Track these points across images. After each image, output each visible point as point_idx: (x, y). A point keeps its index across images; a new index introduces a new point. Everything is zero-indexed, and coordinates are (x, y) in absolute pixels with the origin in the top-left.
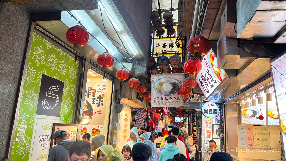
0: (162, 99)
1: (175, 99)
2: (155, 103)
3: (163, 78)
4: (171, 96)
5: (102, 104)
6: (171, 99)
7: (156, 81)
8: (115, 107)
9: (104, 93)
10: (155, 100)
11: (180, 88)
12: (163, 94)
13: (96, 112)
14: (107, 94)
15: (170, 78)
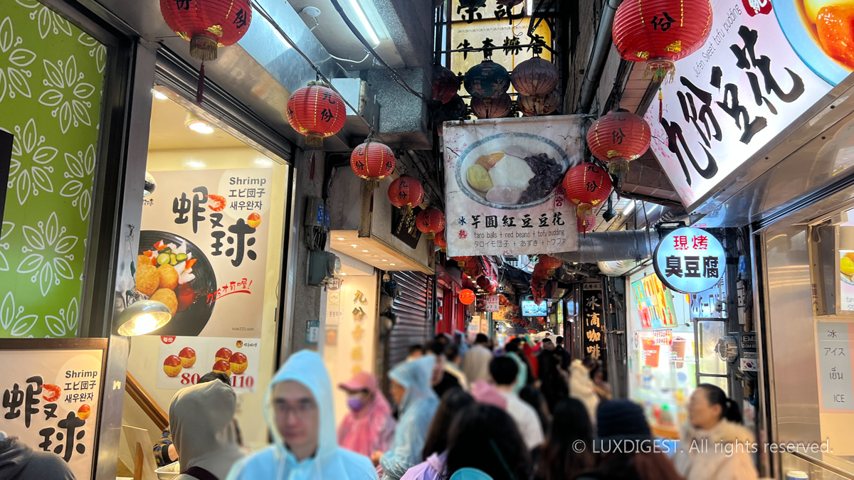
0: (491, 222)
1: (543, 223)
2: (461, 241)
3: (493, 137)
4: (528, 211)
5: (252, 255)
6: (527, 224)
7: (467, 152)
8: (302, 266)
9: (256, 210)
10: (464, 227)
11: (563, 176)
12: (494, 205)
13: (229, 285)
14: (268, 213)
15: (521, 135)
